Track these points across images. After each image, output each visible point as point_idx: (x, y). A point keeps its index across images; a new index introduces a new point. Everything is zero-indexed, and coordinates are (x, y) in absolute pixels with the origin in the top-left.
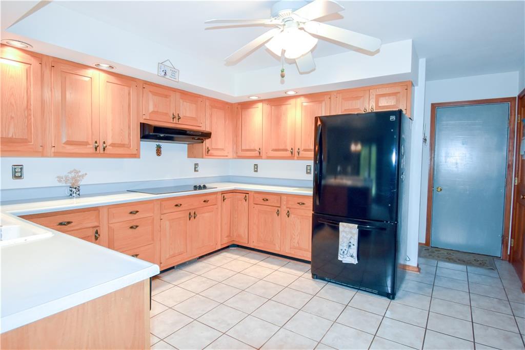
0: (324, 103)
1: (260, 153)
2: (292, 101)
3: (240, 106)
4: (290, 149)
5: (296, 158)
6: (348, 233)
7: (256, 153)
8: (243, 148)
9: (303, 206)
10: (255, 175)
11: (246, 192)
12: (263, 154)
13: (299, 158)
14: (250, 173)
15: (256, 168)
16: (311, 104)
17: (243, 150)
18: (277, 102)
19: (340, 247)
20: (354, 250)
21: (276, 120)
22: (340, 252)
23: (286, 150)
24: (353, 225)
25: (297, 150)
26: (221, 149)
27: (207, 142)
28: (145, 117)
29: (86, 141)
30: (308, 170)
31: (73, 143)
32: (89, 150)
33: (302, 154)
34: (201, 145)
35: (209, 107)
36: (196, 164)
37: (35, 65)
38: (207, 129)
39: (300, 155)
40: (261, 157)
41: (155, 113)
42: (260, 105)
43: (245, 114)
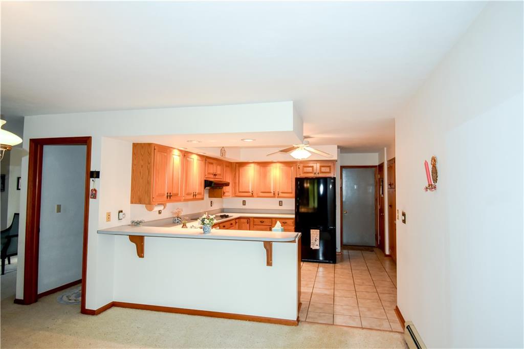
0: (292, 168)
1: (252, 194)
2: (274, 165)
3: (237, 165)
4: (273, 192)
5: (276, 197)
6: (315, 234)
7: (250, 194)
8: (240, 190)
9: (286, 224)
10: (244, 207)
11: (248, 218)
12: (254, 194)
13: (278, 197)
14: (241, 206)
15: (244, 203)
16: (285, 167)
17: (240, 192)
18: (264, 165)
19: (311, 242)
20: (318, 242)
21: (264, 176)
22: (312, 244)
23: (271, 192)
24: (316, 230)
25: (277, 193)
26: (228, 192)
27: (224, 188)
28: (206, 176)
29: (190, 192)
30: (281, 203)
31: (188, 194)
32: (191, 197)
33: (281, 195)
34: (220, 190)
35: (224, 166)
36: (211, 202)
37: (181, 155)
38: (224, 180)
39: (279, 195)
40: (252, 196)
41: (209, 174)
42: (252, 165)
43: (242, 170)
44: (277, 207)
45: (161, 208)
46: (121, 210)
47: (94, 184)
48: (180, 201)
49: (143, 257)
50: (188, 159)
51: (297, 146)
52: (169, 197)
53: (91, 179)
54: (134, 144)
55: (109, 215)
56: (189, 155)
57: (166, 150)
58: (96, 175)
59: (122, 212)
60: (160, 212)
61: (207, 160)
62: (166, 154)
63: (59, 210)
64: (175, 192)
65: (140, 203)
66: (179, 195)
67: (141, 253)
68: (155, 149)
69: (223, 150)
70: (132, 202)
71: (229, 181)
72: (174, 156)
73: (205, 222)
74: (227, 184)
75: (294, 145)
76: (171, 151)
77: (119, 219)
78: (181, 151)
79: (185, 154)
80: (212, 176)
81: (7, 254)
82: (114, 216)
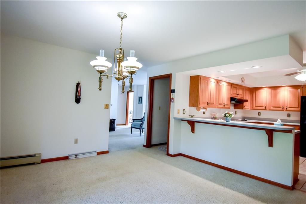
0: (299, 90)
1: (265, 108)
3: (254, 89)
5: (285, 110)
7: (264, 108)
8: (256, 106)
10: (259, 117)
12: (267, 108)
13: (286, 110)
15: (259, 114)
16: (293, 89)
17: (256, 107)
18: (275, 88)
21: (275, 96)
23: (280, 107)
25: (286, 108)
26: (247, 106)
27: (244, 103)
28: (232, 95)
29: (221, 103)
30: (289, 115)
31: (220, 104)
32: (222, 106)
33: (288, 109)
34: (242, 105)
35: (245, 90)
36: (236, 112)
37: (216, 83)
38: (244, 98)
39: (287, 110)
40: (265, 109)
41: (234, 94)
42: (266, 89)
43: (257, 92)
44: (286, 118)
45: (204, 110)
46: (184, 109)
47: (172, 95)
48: (215, 107)
49: (194, 133)
50: (220, 84)
51: (300, 71)
52: (208, 104)
53: (171, 93)
54: (190, 76)
55: (179, 111)
56: (221, 82)
57: (207, 79)
58: (173, 91)
59: (185, 110)
60: (204, 113)
61: (232, 85)
62: (207, 81)
63: (160, 109)
64: (212, 102)
65: (193, 107)
66: (214, 104)
67: (193, 130)
68: (201, 78)
69: (242, 80)
70: (189, 106)
71: (247, 99)
72: (211, 82)
73: (226, 115)
74: (247, 101)
75: (298, 71)
76: (209, 80)
77: (183, 114)
78: (215, 79)
79: (218, 81)
80: (236, 95)
81: (142, 128)
82: (181, 112)
